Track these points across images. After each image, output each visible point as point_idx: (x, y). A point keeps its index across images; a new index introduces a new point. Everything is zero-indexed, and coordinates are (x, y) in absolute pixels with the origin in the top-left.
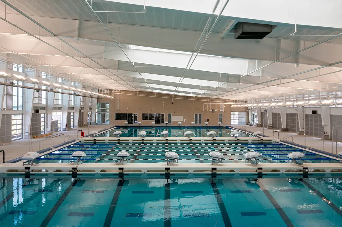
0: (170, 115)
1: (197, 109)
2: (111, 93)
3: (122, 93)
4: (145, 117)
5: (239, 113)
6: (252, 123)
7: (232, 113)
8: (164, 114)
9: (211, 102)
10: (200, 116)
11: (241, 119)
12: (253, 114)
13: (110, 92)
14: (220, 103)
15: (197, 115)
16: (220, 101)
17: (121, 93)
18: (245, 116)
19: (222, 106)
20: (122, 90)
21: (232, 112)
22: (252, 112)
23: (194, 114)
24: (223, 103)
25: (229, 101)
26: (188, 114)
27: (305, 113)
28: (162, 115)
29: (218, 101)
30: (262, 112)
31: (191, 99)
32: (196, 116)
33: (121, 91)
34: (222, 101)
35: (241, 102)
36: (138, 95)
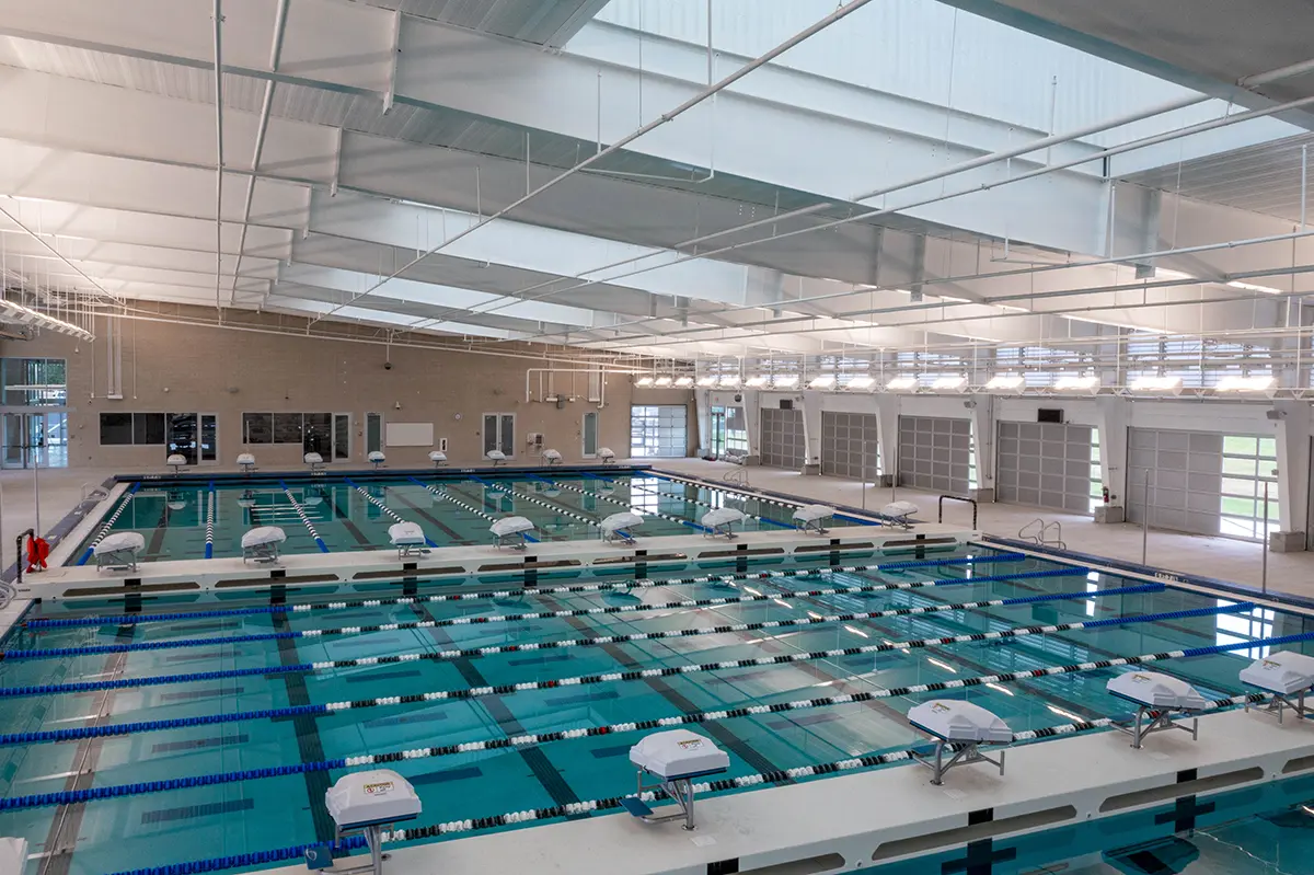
0: (374, 421)
1: (495, 392)
2: (76, 311)
3: (137, 314)
4: (258, 429)
5: (660, 411)
6: (709, 450)
7: (634, 409)
8: (350, 415)
9: (551, 364)
10: (507, 421)
11: (668, 433)
12: (713, 414)
13: (72, 307)
14: (589, 367)
15: (494, 417)
16: (588, 360)
17: (129, 312)
18: (683, 421)
19: (595, 381)
20: (137, 301)
21: (634, 405)
22: (709, 407)
23: (484, 415)
24: (601, 367)
25: (624, 362)
26: (458, 417)
27: (996, 417)
28: (338, 418)
29: (583, 359)
30: (766, 406)
31: (469, 351)
32: (491, 422)
33: (130, 301)
34: (596, 360)
35: (674, 367)
36: (220, 326)
